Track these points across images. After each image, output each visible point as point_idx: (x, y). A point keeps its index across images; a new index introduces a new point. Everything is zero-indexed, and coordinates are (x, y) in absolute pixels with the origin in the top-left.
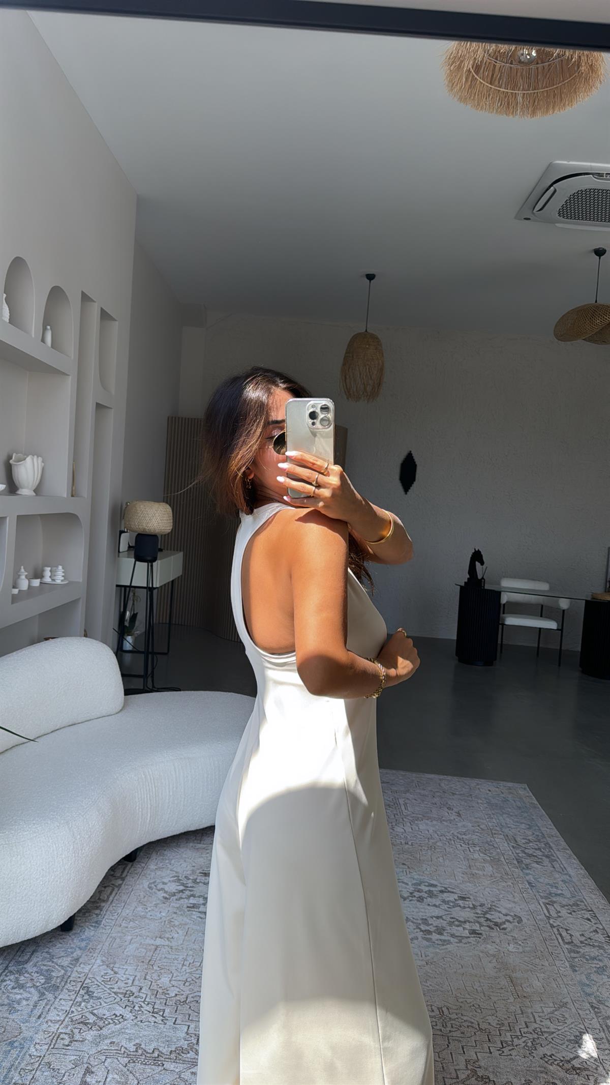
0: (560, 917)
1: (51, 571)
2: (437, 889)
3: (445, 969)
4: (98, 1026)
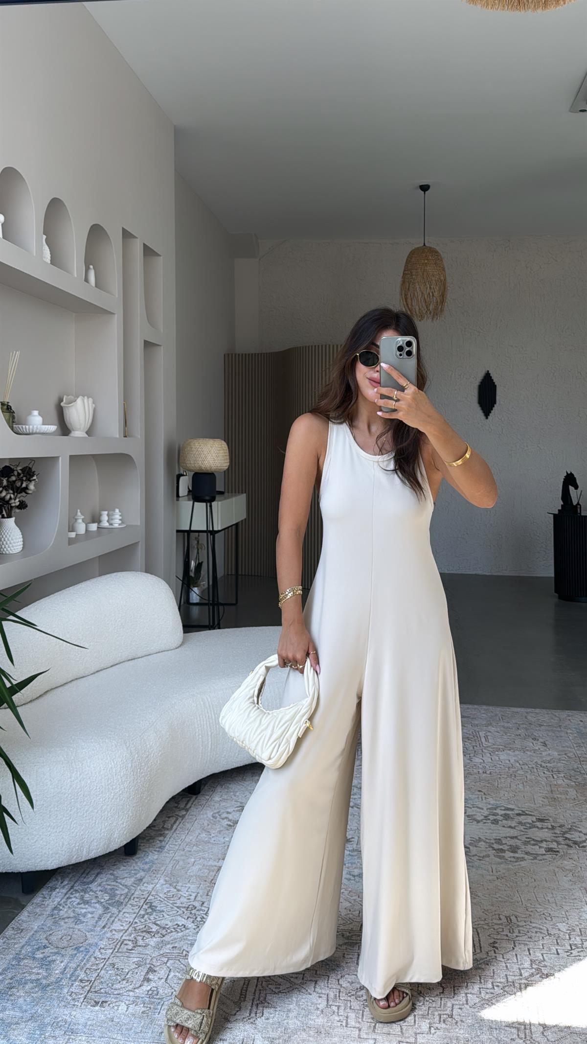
1: (108, 515)
2: (513, 813)
3: (516, 883)
4: (161, 934)
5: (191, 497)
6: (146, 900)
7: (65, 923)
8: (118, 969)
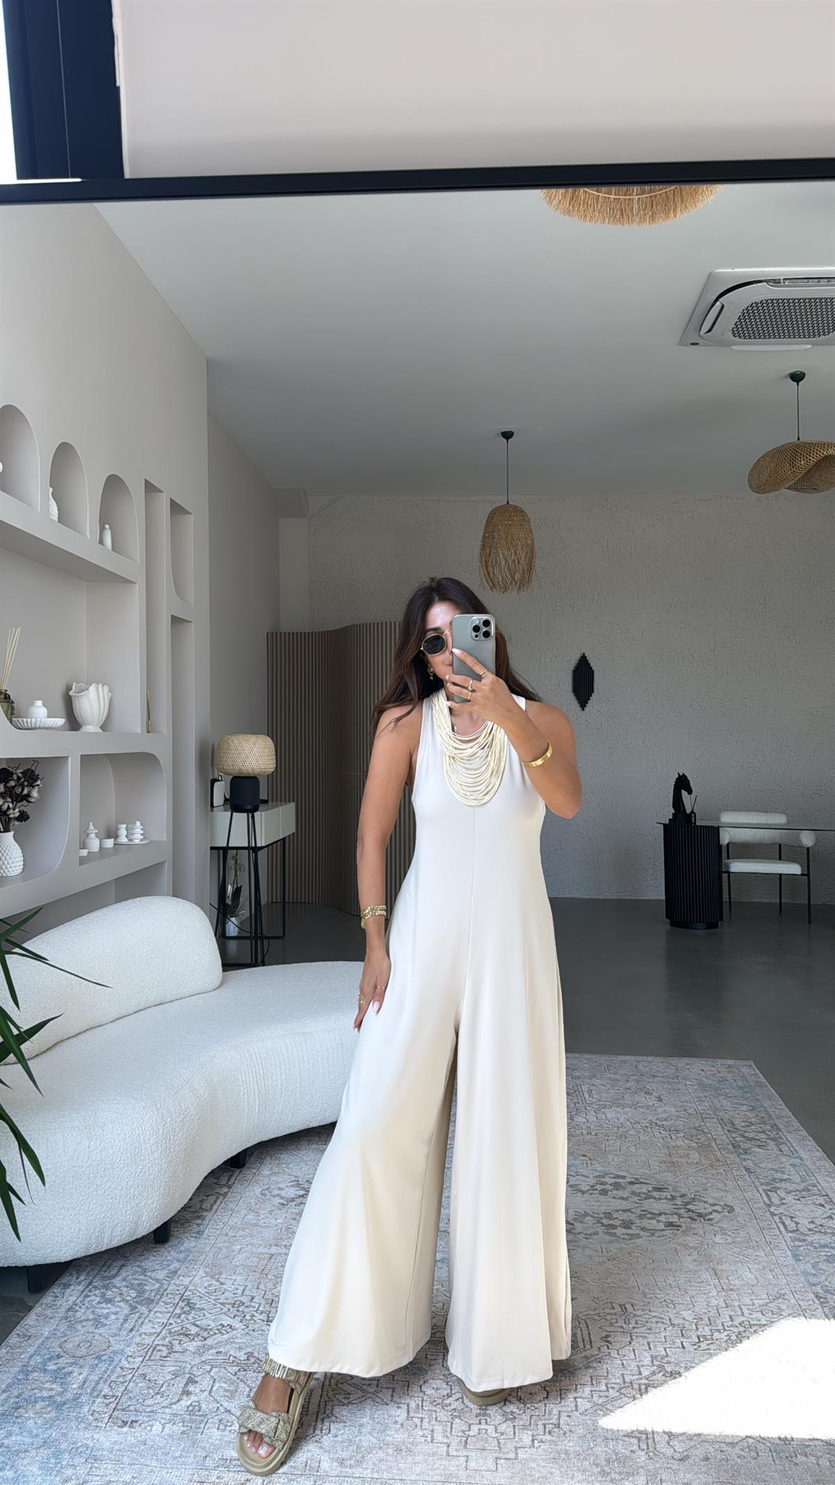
0: (784, 1204)
1: (127, 829)
2: (625, 1181)
3: (631, 1264)
4: (202, 1337)
5: (229, 806)
6: (183, 1296)
7: (83, 1326)
8: (150, 1380)
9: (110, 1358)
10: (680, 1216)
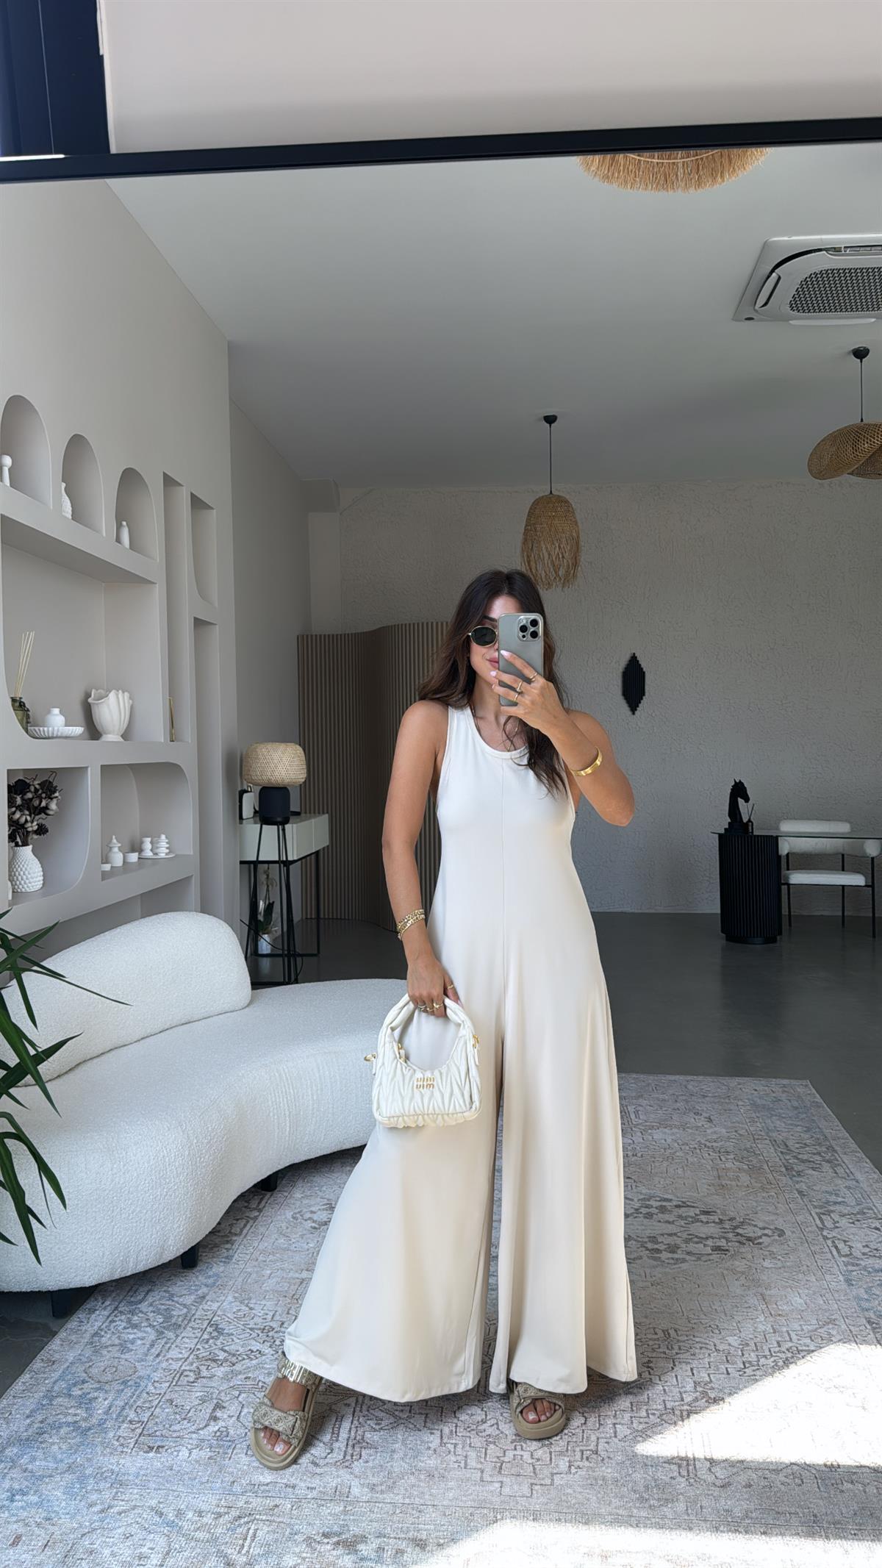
0: (837, 1227)
1: (152, 843)
2: (671, 1204)
3: (675, 1289)
5: (258, 819)
6: (210, 1322)
7: (108, 1352)
8: (176, 1406)
9: (136, 1383)
10: (728, 1240)
